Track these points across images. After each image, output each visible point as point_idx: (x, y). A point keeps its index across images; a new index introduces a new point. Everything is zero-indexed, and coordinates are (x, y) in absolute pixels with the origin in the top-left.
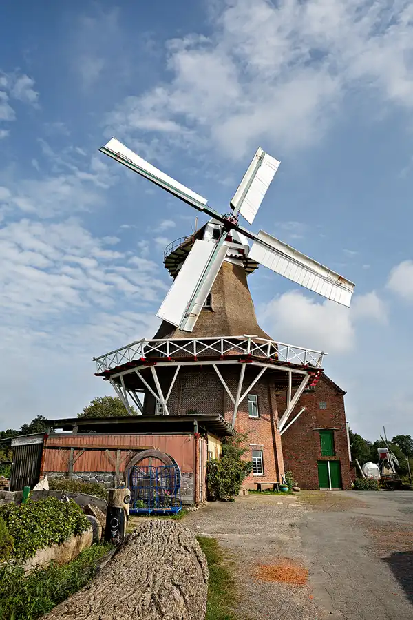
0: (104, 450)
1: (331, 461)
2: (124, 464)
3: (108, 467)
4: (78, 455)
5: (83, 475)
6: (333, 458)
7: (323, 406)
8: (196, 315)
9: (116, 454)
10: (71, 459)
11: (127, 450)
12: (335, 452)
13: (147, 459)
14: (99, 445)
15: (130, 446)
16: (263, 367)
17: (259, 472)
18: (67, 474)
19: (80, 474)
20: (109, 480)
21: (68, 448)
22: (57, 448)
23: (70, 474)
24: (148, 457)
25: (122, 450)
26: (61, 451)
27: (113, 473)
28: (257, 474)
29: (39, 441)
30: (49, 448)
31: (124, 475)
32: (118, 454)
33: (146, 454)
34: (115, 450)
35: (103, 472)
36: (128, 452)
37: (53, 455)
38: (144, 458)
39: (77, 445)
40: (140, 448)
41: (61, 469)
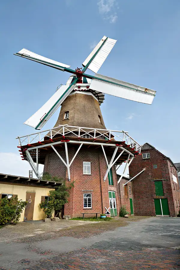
1: (161, 199)
6: (163, 197)
7: (155, 167)
12: (164, 193)
16: (80, 144)
17: (89, 206)
28: (88, 207)
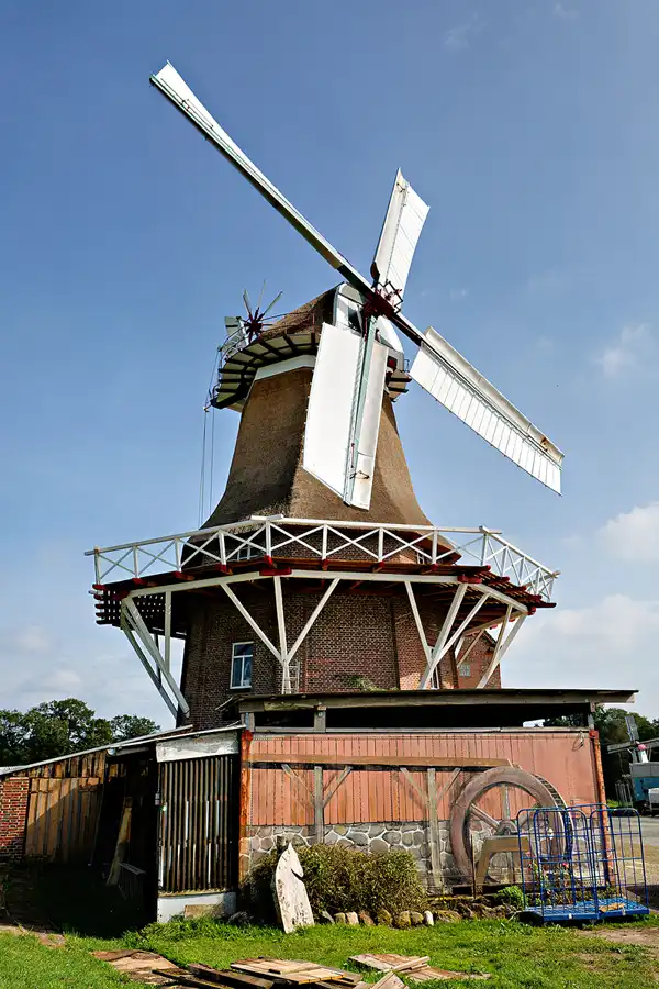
0: (397, 768)
2: (447, 802)
3: (410, 811)
4: (336, 782)
5: (351, 831)
8: (368, 477)
9: (426, 779)
10: (317, 792)
11: (451, 769)
13: (495, 789)
14: (384, 758)
15: (456, 760)
18: (311, 829)
19: (343, 829)
20: (417, 839)
21: (309, 767)
22: (278, 766)
23: (319, 829)
24: (498, 784)
25: (438, 769)
26: (291, 774)
27: (424, 824)
29: (225, 748)
30: (256, 765)
31: (449, 826)
32: (431, 780)
33: (494, 776)
34: (424, 769)
35: (399, 823)
36: (454, 774)
37: (270, 782)
38: (489, 787)
39: (329, 757)
40: (480, 764)
41: (293, 817)
